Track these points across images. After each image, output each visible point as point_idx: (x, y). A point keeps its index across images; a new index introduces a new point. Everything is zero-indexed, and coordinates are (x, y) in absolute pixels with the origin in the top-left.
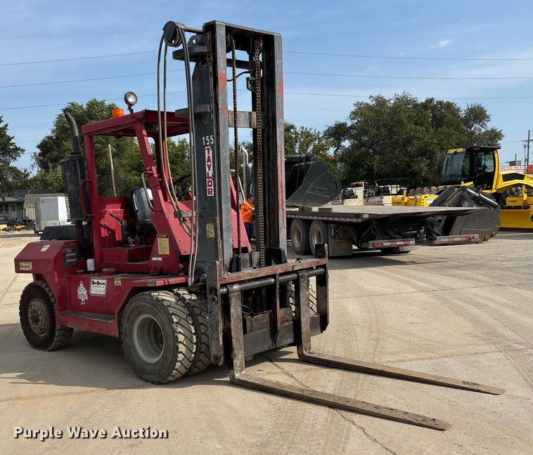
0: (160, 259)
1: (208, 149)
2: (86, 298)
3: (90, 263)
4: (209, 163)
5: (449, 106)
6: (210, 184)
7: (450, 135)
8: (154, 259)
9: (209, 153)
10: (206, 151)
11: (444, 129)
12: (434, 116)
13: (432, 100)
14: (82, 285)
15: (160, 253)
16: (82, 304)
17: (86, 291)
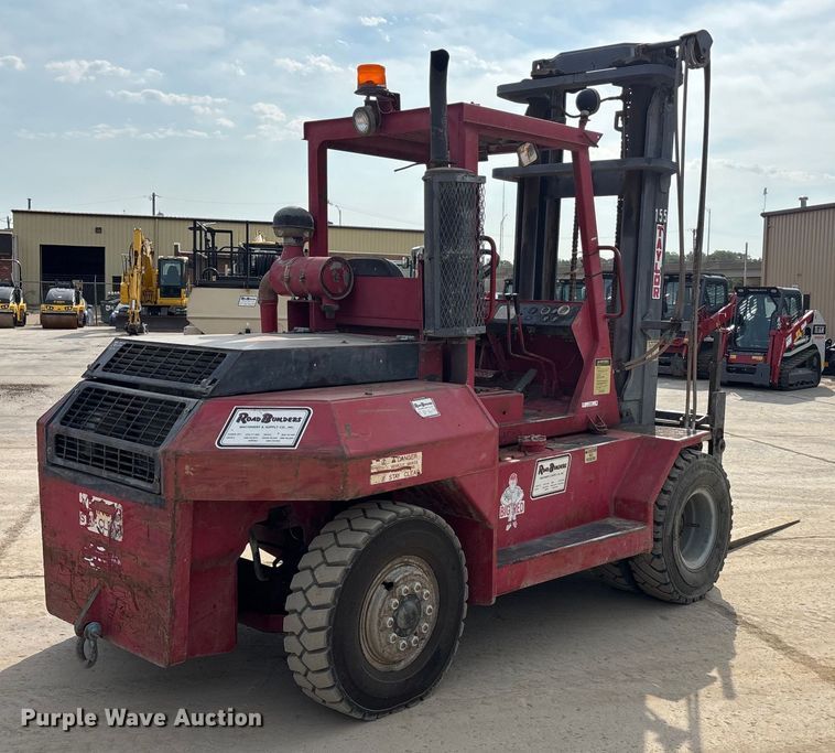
0: (595, 403)
1: (660, 230)
2: (521, 510)
4: (659, 250)
6: (657, 280)
8: (585, 405)
9: (660, 234)
10: (658, 231)
14: (513, 483)
15: (596, 393)
16: (508, 528)
17: (522, 495)
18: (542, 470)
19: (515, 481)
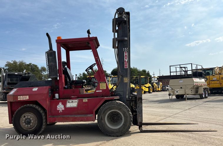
0: (100, 91)
1: (126, 53)
2: (63, 109)
3: (57, 96)
4: (126, 57)
5: (36, 66)
6: (126, 64)
7: (37, 74)
8: (97, 91)
9: (126, 54)
10: (125, 53)
11: (36, 72)
12: (31, 68)
13: (31, 64)
15: (101, 89)
16: (60, 112)
17: (63, 106)
18: (69, 102)
19: (61, 104)
